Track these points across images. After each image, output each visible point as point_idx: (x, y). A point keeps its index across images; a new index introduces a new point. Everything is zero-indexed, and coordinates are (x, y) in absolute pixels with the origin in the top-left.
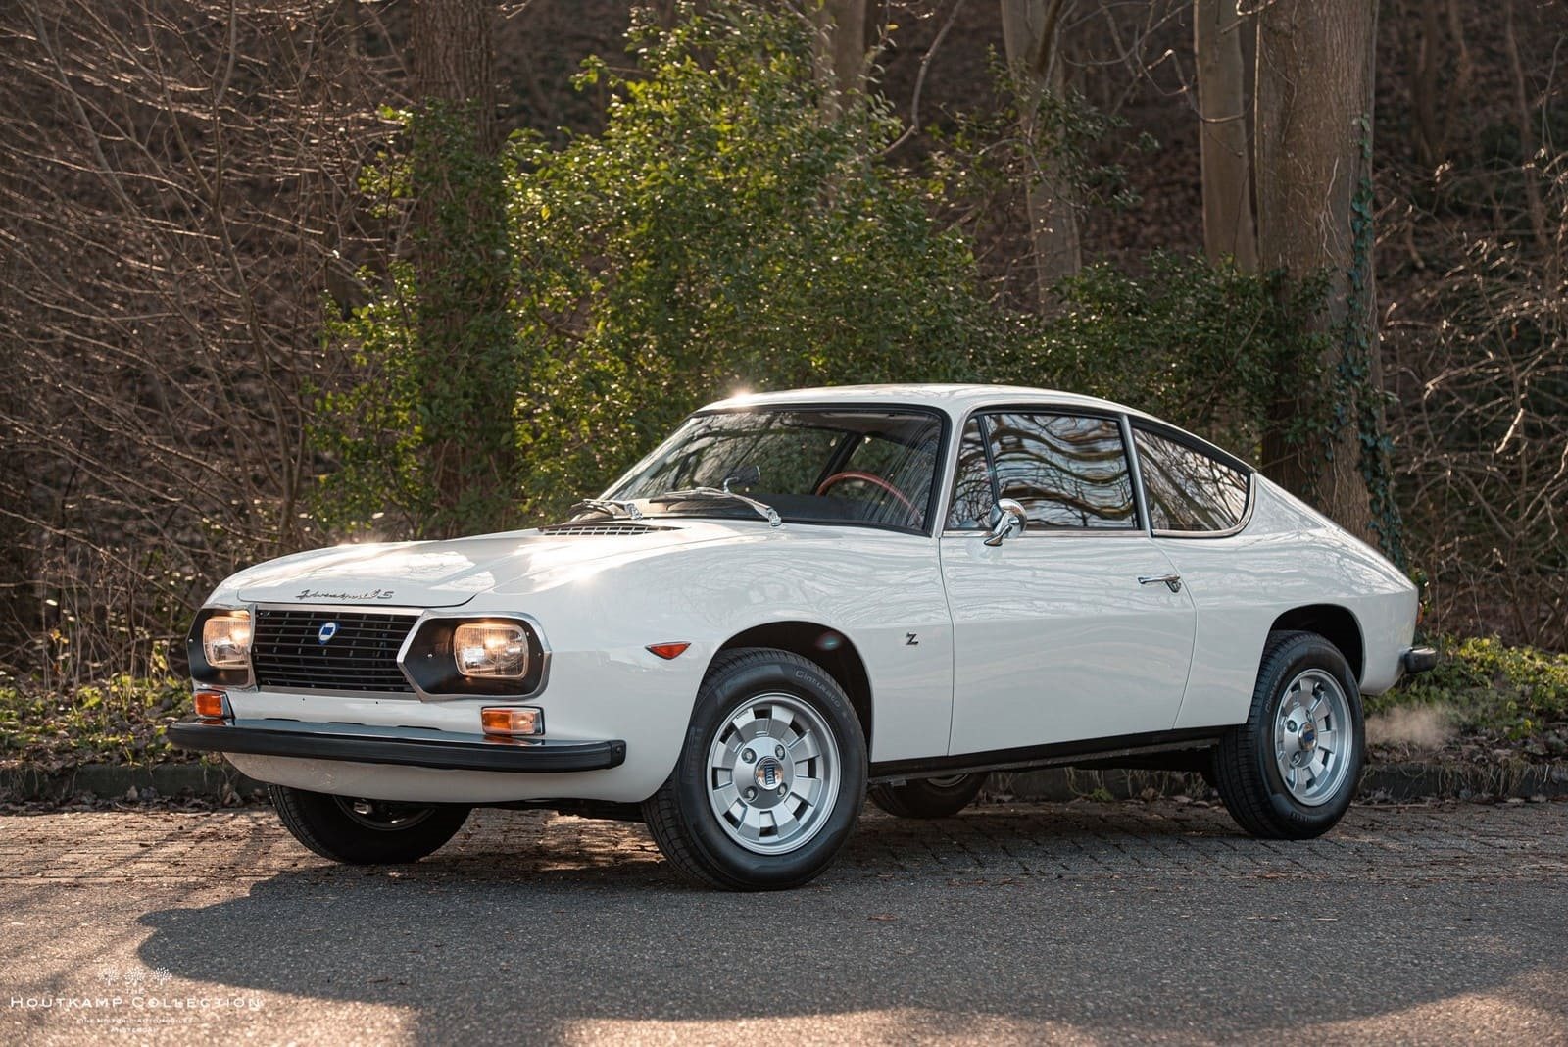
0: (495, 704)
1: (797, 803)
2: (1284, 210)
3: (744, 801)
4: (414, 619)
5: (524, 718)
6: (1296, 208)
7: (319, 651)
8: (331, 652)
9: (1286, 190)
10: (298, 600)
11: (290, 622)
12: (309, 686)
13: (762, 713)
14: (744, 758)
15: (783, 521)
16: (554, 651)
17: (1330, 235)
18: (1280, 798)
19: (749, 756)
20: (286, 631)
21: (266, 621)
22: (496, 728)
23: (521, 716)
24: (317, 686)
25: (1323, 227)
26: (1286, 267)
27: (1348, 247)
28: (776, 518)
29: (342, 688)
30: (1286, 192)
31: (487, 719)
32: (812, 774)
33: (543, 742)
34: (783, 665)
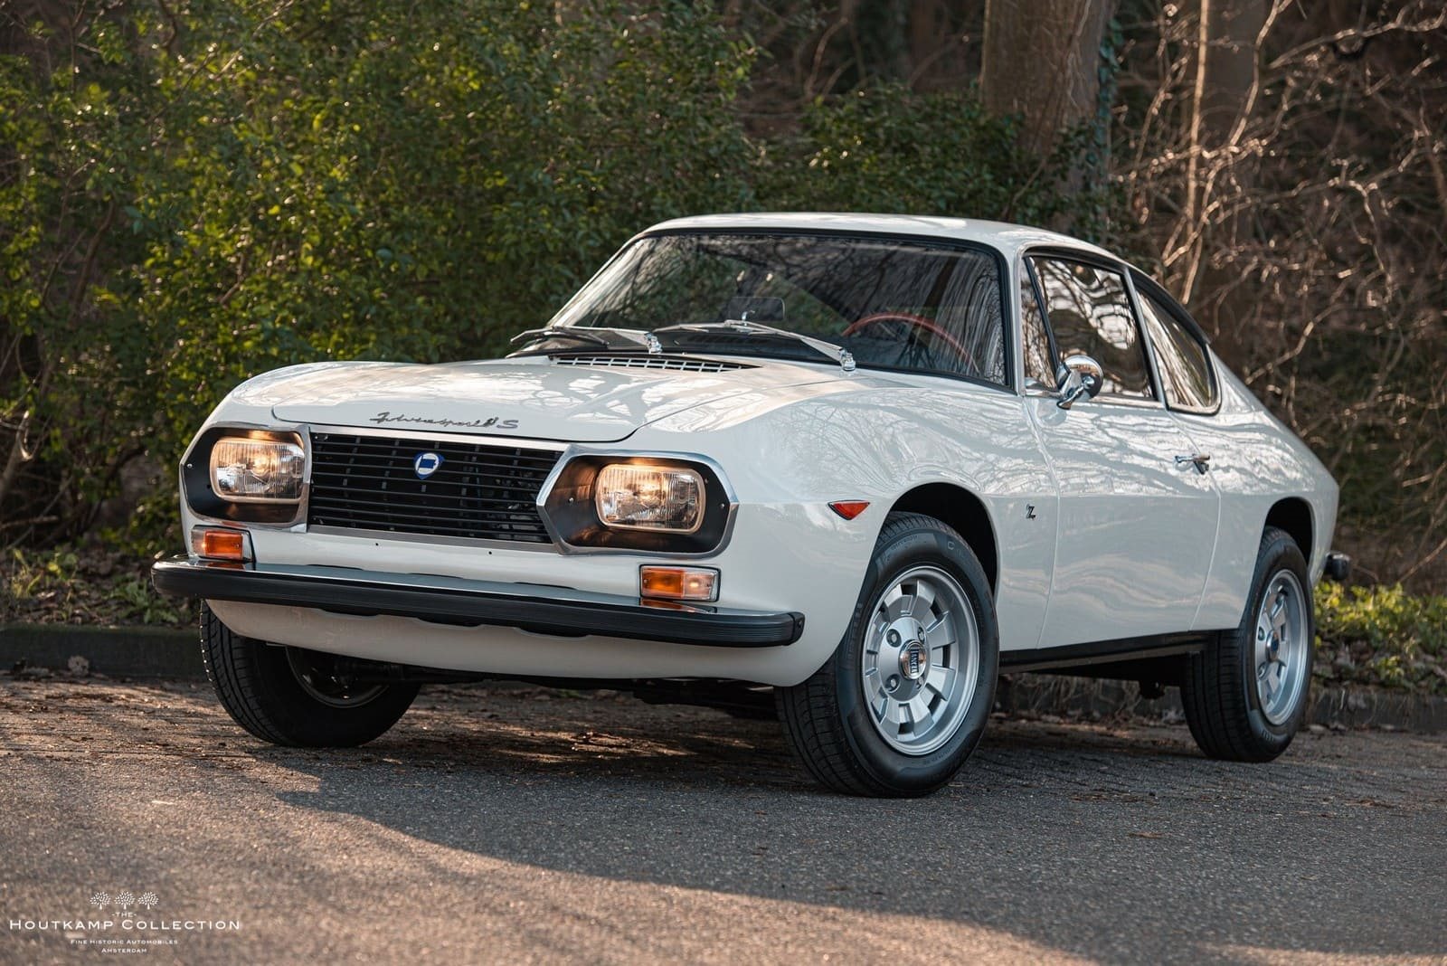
0: (659, 562)
1: (931, 696)
2: (1025, 48)
3: (886, 691)
4: (553, 457)
5: (696, 580)
6: (1040, 48)
7: (417, 487)
8: (431, 488)
9: (1029, 25)
10: (375, 424)
11: (360, 450)
12: (387, 528)
13: (908, 589)
14: (889, 641)
15: (858, 366)
16: (741, 502)
17: (1077, 80)
18: (1255, 714)
19: (894, 638)
20: (357, 460)
21: (325, 447)
22: (659, 589)
23: (694, 578)
24: (397, 529)
25: (1069, 72)
26: (1023, 114)
27: (1093, 97)
28: (851, 363)
29: (437, 532)
30: (1029, 28)
31: (647, 579)
32: (946, 664)
33: (716, 609)
34: (937, 533)
